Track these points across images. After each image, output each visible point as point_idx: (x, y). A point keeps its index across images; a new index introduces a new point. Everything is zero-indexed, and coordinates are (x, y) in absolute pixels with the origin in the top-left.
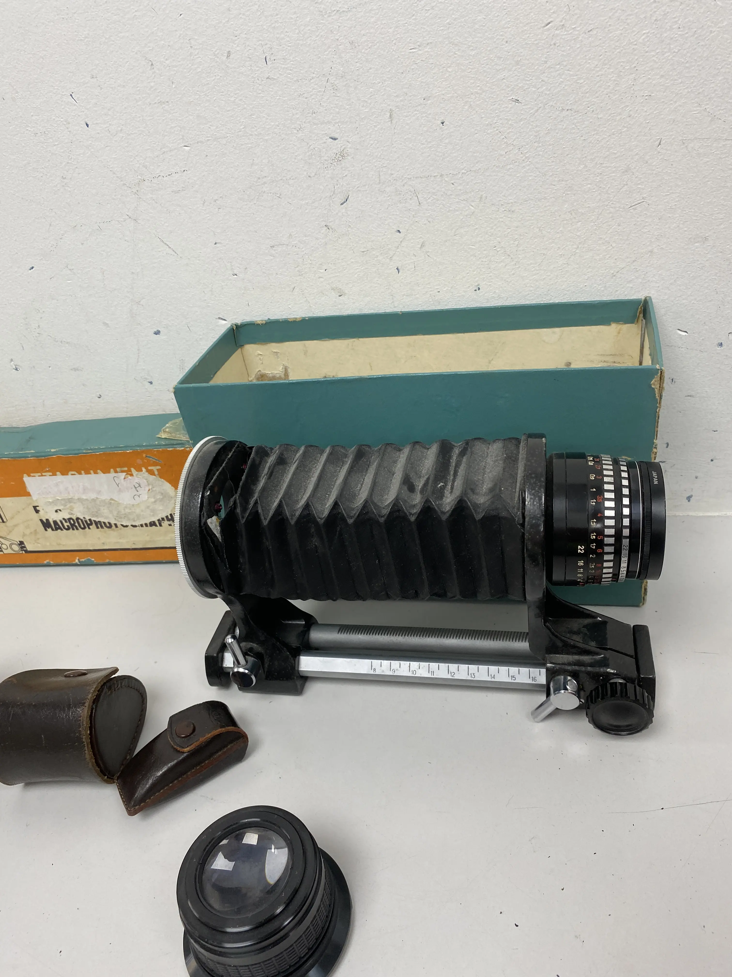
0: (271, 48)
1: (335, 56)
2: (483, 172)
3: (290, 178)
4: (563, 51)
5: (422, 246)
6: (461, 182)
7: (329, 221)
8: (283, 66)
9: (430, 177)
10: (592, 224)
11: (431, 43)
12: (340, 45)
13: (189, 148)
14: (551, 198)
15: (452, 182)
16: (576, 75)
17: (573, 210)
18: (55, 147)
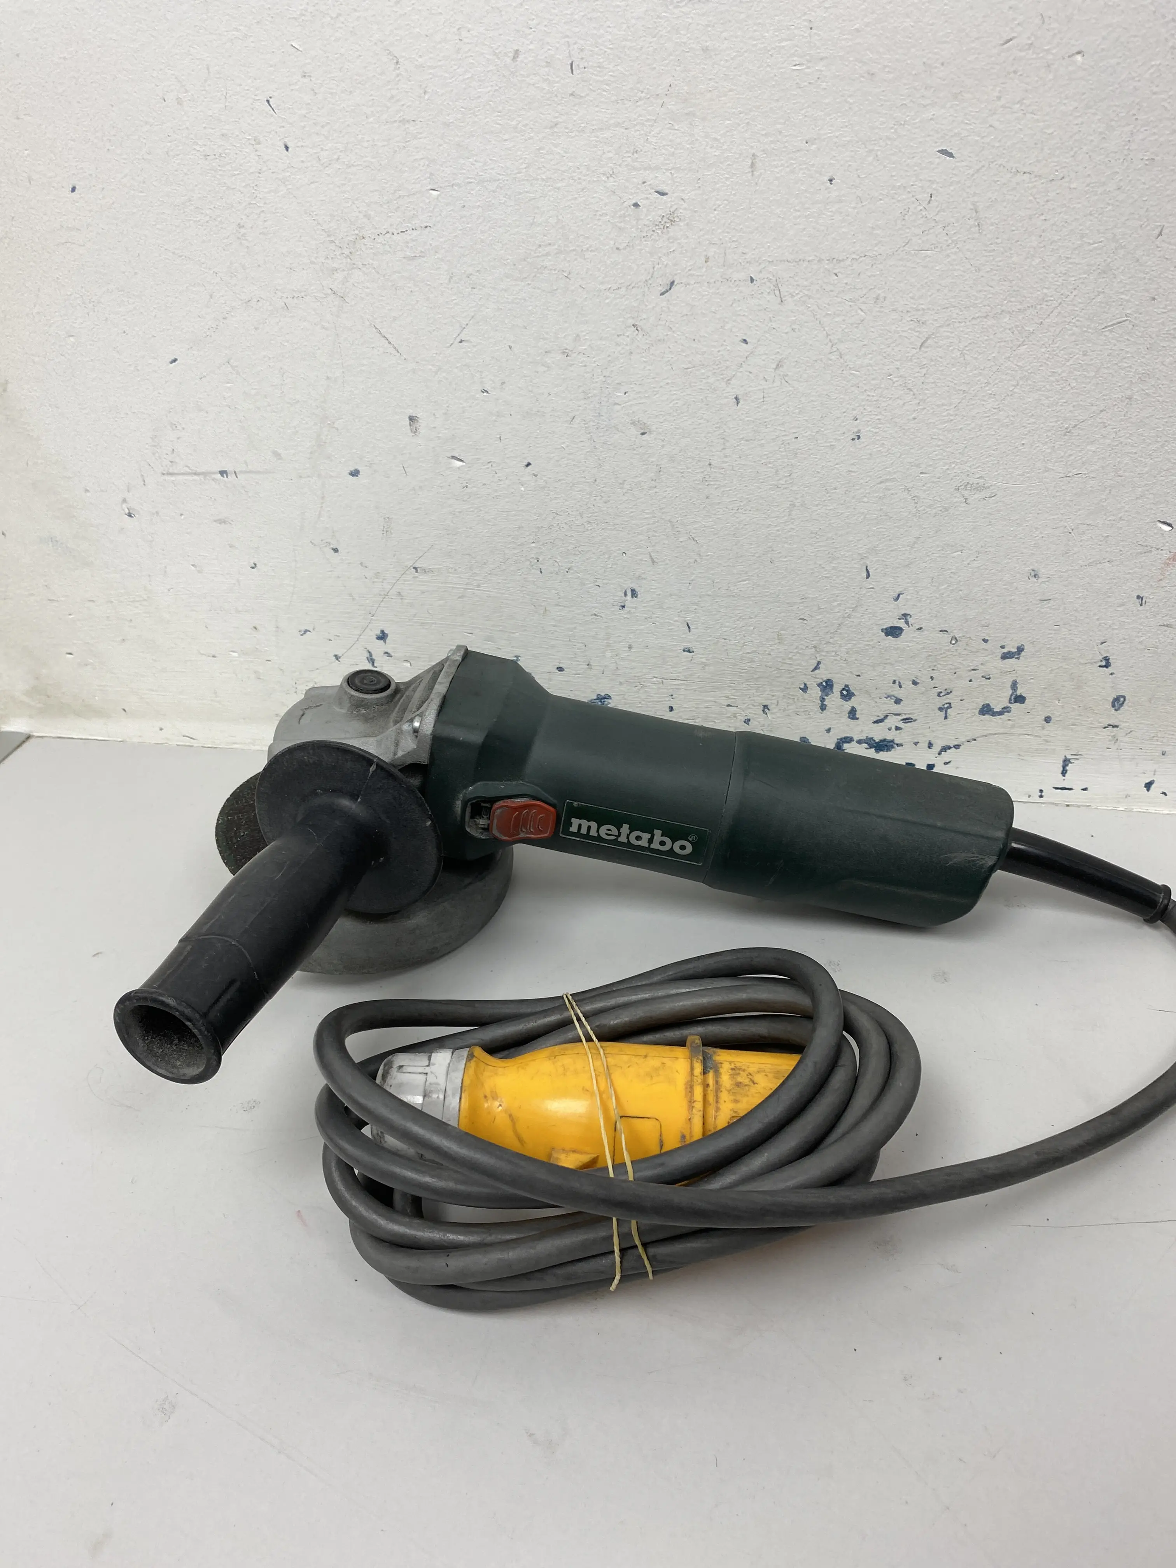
0: (582, 50)
1: (678, 68)
2: (885, 259)
3: (588, 249)
4: (1027, 84)
5: (779, 366)
6: (849, 272)
7: (640, 318)
8: (598, 78)
9: (802, 262)
10: (1043, 350)
11: (826, 57)
12: (688, 52)
13: (438, 193)
14: (985, 306)
15: (835, 271)
16: (1044, 121)
17: (1017, 326)
18: (234, 178)
